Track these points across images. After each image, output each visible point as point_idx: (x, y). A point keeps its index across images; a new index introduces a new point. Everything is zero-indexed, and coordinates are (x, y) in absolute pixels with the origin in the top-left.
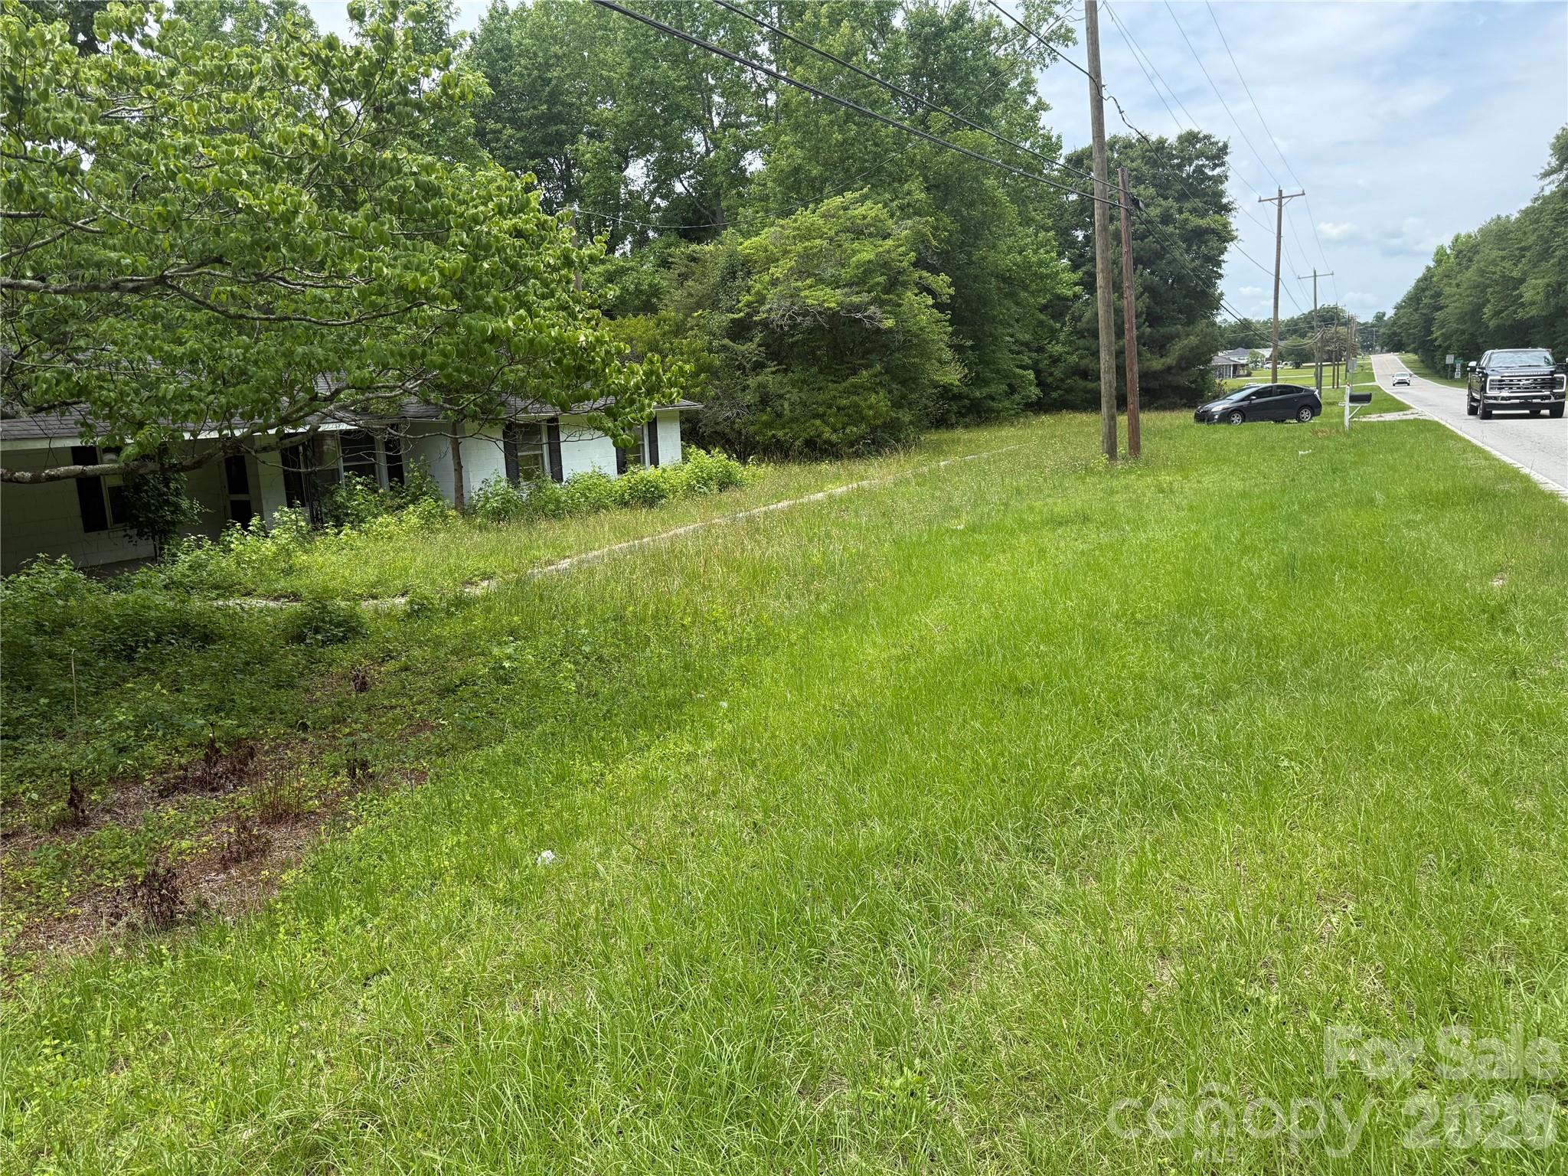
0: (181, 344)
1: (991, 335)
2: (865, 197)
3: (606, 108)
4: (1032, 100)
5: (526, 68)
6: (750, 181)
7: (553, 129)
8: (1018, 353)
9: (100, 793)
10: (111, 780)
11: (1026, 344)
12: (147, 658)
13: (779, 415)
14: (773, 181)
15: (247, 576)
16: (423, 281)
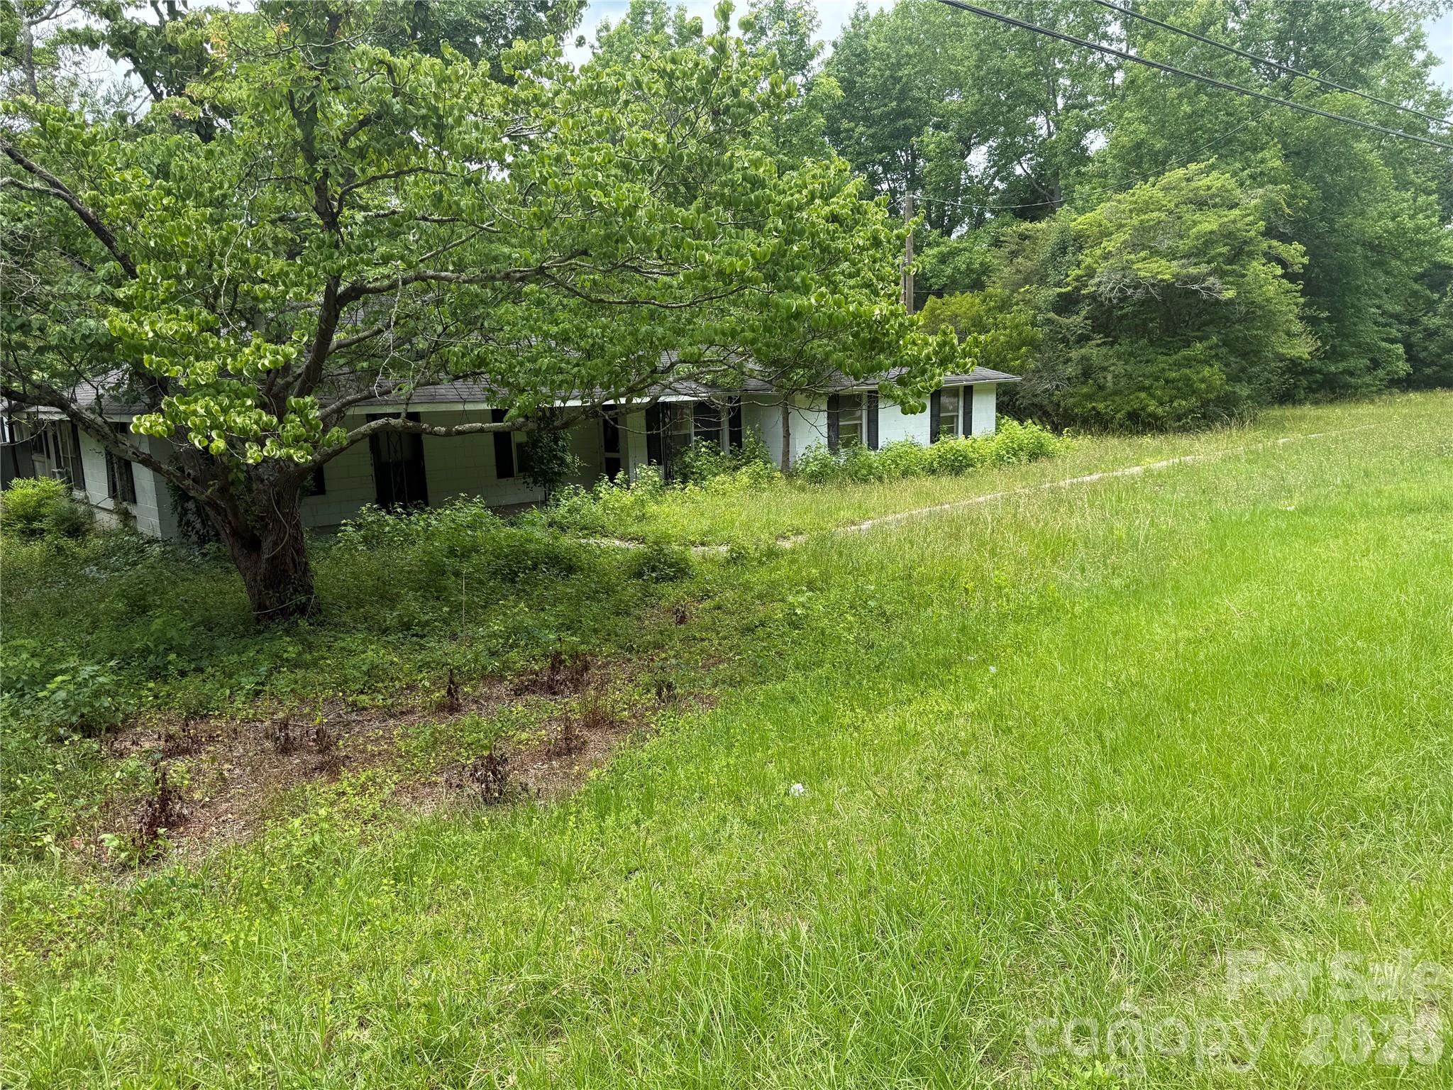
0: (557, 325)
1: (1353, 306)
2: (1213, 167)
3: (954, 100)
4: (1420, 56)
5: (880, 70)
6: (1089, 159)
7: (901, 123)
8: (1385, 325)
9: (472, 687)
10: (483, 677)
11: (1397, 317)
12: (526, 582)
13: (1101, 388)
14: (1114, 158)
15: (609, 521)
16: (739, 265)
